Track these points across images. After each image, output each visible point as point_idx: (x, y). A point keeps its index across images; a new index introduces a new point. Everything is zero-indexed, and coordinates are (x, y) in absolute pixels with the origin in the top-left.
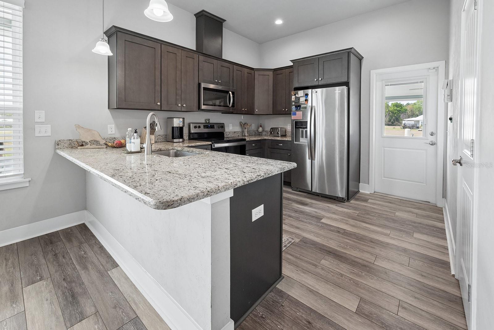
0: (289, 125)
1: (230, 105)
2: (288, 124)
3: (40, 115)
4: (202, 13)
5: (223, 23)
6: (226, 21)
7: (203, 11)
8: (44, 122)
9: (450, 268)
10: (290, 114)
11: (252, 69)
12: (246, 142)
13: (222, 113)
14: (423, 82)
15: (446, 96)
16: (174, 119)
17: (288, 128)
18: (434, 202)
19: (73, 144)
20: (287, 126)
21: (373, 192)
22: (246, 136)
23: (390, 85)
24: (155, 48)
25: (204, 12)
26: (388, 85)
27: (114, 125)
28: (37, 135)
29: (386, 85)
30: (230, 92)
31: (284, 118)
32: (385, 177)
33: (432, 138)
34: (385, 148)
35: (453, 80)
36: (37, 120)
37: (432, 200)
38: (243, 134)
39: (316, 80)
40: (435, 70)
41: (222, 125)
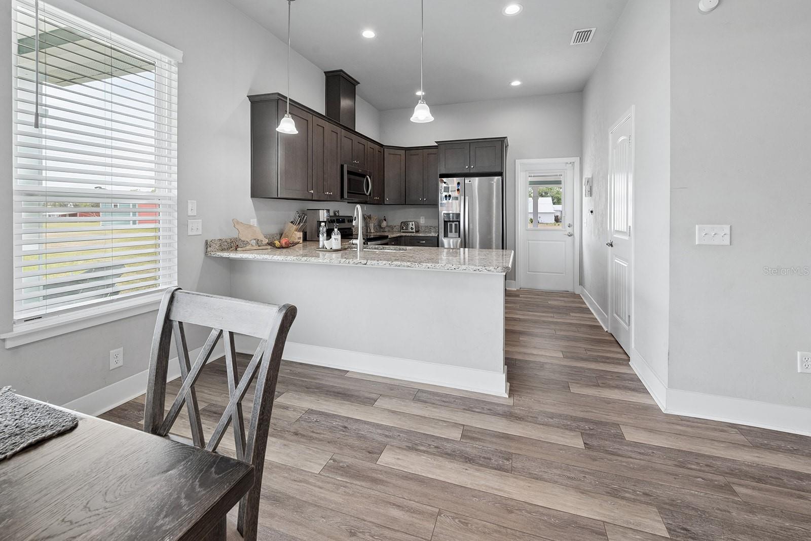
0: (423, 218)
1: (368, 194)
2: (421, 217)
3: (192, 207)
4: (338, 73)
5: (356, 86)
6: (359, 83)
7: (341, 71)
8: (195, 216)
9: (603, 328)
10: (435, 205)
11: (381, 146)
12: (388, 239)
13: (348, 203)
14: (561, 175)
15: (587, 192)
16: (320, 211)
17: (421, 222)
18: (572, 291)
19: (223, 245)
20: (420, 218)
21: (519, 289)
22: (372, 233)
23: (534, 176)
24: (307, 121)
25: (342, 73)
26: (531, 176)
27: (256, 220)
28: (190, 233)
29: (529, 176)
30: (368, 176)
31: (414, 209)
32: (529, 272)
33: (569, 230)
34: (530, 242)
35: (592, 178)
36: (190, 213)
37: (570, 289)
38: (367, 230)
39: (467, 167)
40: (571, 165)
41: (350, 218)
